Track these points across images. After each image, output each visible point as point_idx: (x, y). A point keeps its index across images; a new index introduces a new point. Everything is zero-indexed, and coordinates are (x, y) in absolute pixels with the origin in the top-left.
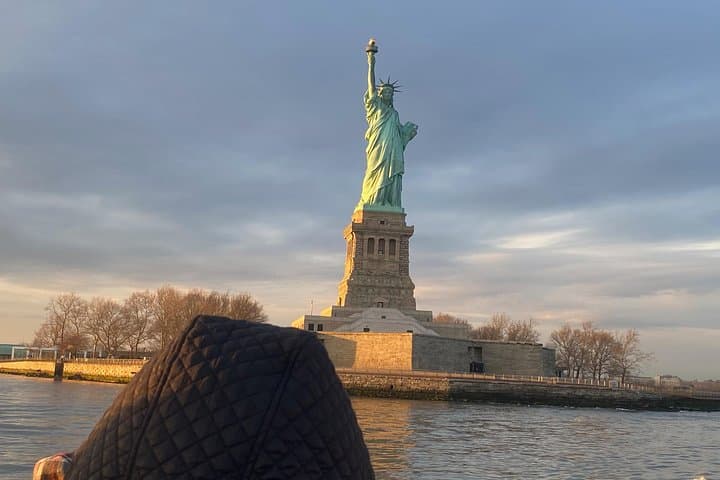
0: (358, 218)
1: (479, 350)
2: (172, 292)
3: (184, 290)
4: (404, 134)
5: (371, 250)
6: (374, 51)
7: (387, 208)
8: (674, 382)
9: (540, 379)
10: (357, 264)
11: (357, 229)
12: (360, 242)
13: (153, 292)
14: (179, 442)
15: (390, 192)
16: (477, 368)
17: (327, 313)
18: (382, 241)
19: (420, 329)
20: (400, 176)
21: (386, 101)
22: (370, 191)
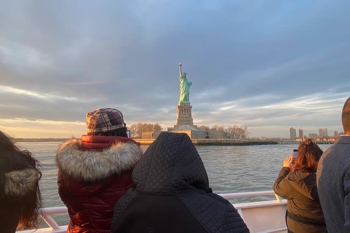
0: (179, 105)
1: (208, 133)
2: (141, 124)
3: (143, 123)
4: (189, 85)
5: (182, 112)
6: (181, 66)
7: (186, 102)
8: (256, 139)
9: (223, 139)
10: (179, 115)
11: (179, 107)
12: (180, 111)
13: (137, 124)
14: (160, 156)
15: (186, 98)
16: (207, 137)
17: (173, 127)
18: (185, 109)
19: (194, 129)
20: (189, 94)
21: (184, 77)
22: (182, 98)
